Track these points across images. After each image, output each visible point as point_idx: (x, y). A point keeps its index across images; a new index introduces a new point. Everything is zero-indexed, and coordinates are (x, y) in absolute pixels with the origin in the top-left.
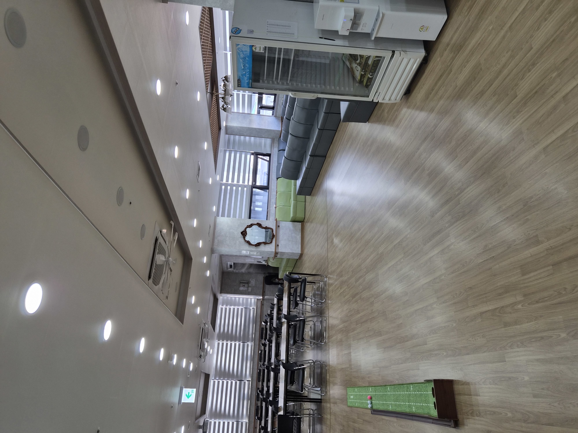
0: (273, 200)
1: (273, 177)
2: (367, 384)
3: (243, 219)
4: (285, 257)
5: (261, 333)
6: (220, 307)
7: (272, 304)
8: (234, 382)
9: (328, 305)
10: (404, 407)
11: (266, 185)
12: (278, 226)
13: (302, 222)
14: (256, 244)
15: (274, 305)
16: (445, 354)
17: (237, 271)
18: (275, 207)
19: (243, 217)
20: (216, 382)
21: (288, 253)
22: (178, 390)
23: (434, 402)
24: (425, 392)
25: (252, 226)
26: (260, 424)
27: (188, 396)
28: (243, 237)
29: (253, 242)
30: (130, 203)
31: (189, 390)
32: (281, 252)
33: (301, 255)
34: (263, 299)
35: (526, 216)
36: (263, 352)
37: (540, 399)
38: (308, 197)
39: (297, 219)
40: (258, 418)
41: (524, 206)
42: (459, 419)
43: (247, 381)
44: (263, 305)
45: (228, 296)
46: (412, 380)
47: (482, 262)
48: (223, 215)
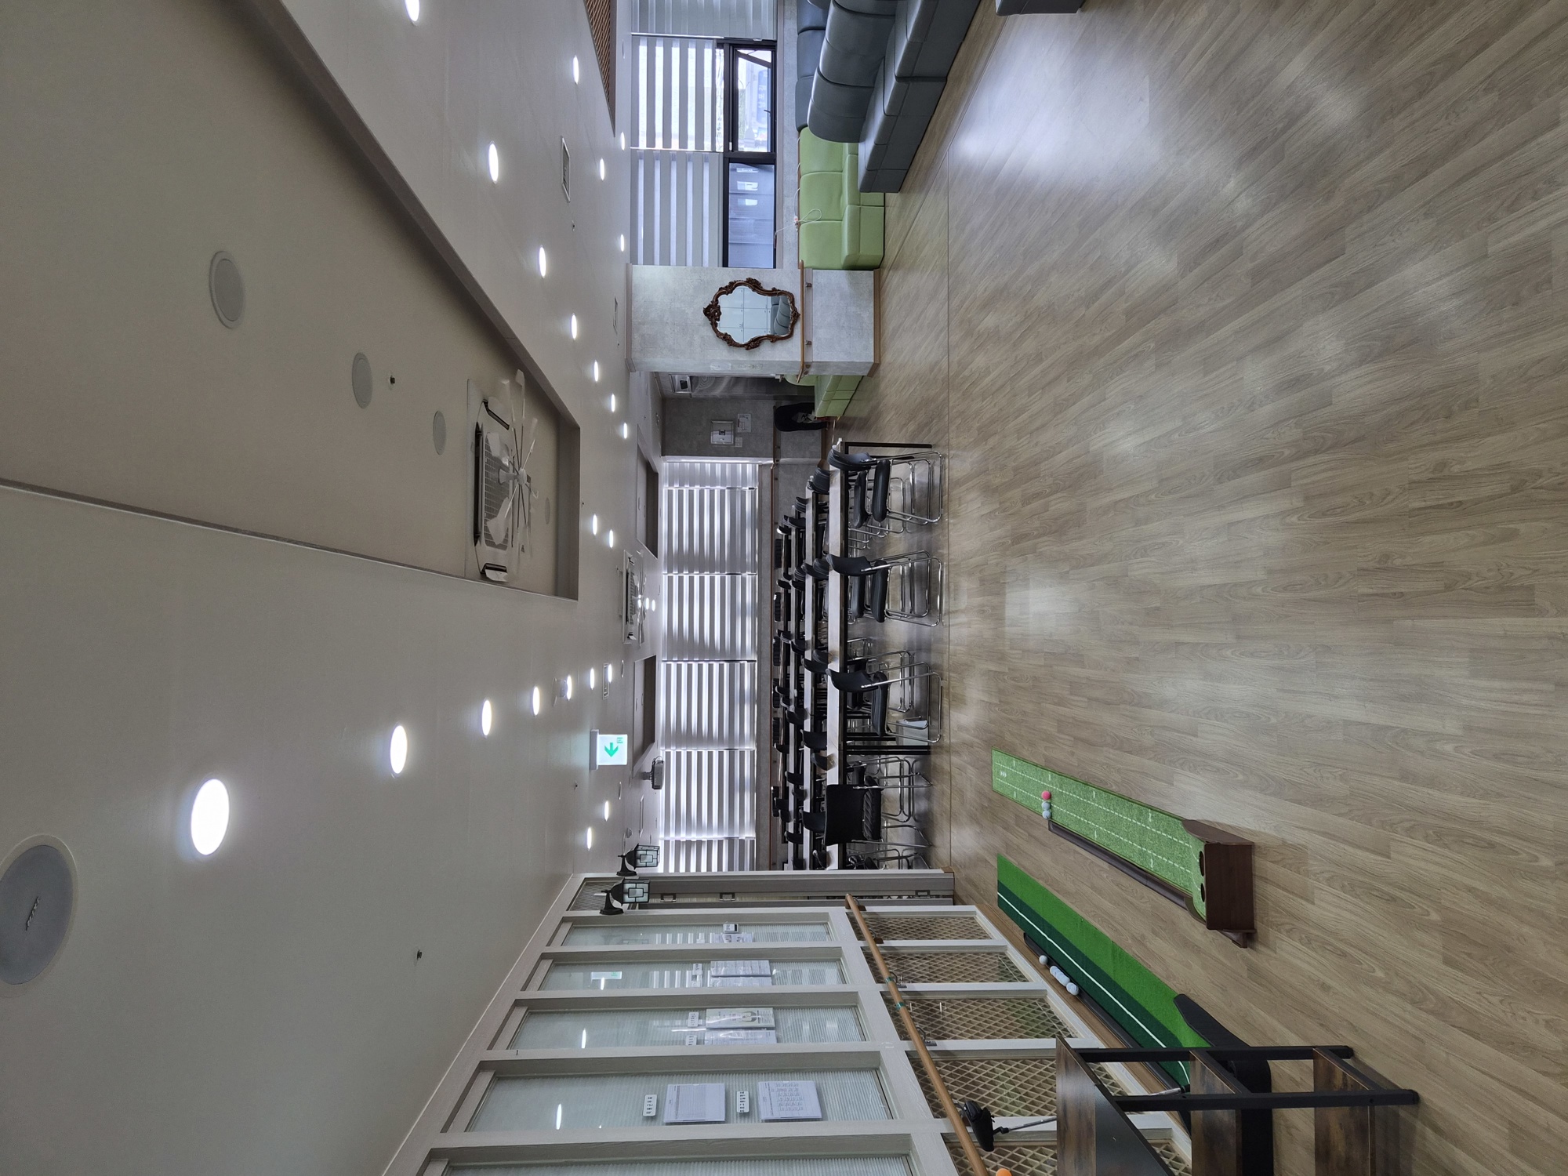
0: (789, 202)
1: (785, 124)
2: (1042, 762)
3: (707, 269)
4: (830, 373)
5: (776, 551)
6: (664, 489)
7: (800, 499)
8: (716, 666)
9: (947, 530)
10: (1129, 849)
11: (764, 149)
12: (807, 286)
13: (876, 268)
14: (750, 342)
15: (806, 504)
16: (1241, 777)
17: (701, 396)
18: (797, 224)
19: (706, 263)
20: (674, 666)
21: (837, 365)
22: (583, 740)
23: (1202, 885)
24: (1182, 840)
25: (734, 289)
26: (785, 768)
27: (611, 751)
28: (712, 324)
29: (741, 338)
30: (392, 381)
31: (612, 738)
32: (820, 362)
33: (875, 367)
34: (777, 465)
35: (1511, 522)
36: (783, 600)
37: (1460, 974)
38: (893, 198)
39: (862, 262)
40: (780, 748)
41: (1515, 489)
42: (1258, 931)
43: (748, 661)
44: (776, 479)
45: (683, 460)
46: (1153, 801)
47: (1368, 595)
48: (649, 260)
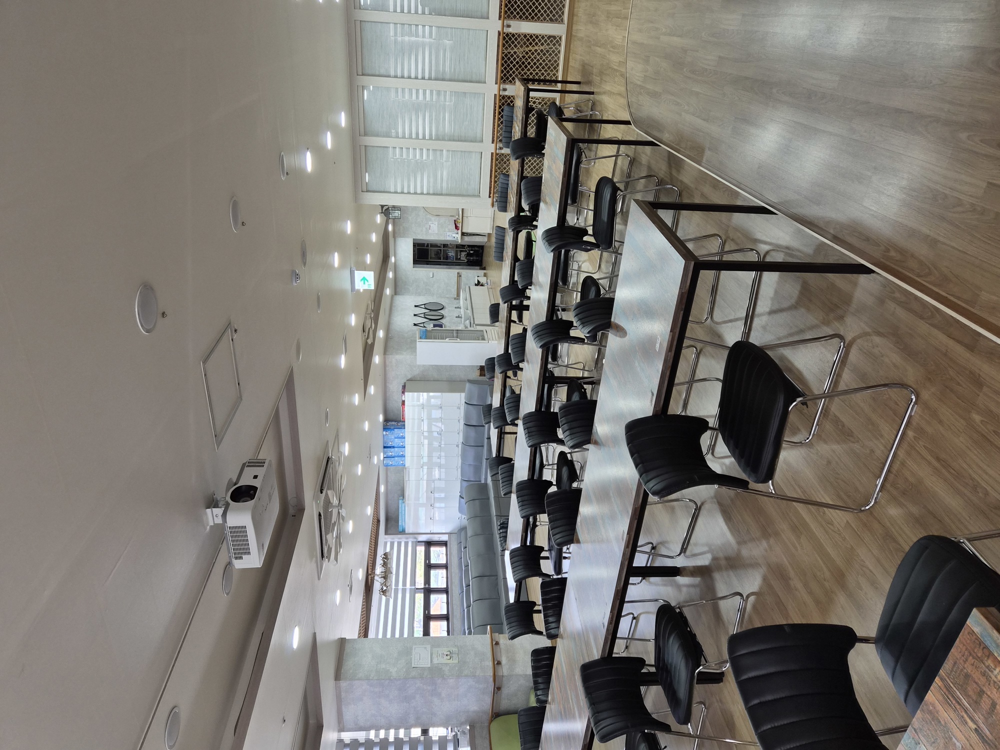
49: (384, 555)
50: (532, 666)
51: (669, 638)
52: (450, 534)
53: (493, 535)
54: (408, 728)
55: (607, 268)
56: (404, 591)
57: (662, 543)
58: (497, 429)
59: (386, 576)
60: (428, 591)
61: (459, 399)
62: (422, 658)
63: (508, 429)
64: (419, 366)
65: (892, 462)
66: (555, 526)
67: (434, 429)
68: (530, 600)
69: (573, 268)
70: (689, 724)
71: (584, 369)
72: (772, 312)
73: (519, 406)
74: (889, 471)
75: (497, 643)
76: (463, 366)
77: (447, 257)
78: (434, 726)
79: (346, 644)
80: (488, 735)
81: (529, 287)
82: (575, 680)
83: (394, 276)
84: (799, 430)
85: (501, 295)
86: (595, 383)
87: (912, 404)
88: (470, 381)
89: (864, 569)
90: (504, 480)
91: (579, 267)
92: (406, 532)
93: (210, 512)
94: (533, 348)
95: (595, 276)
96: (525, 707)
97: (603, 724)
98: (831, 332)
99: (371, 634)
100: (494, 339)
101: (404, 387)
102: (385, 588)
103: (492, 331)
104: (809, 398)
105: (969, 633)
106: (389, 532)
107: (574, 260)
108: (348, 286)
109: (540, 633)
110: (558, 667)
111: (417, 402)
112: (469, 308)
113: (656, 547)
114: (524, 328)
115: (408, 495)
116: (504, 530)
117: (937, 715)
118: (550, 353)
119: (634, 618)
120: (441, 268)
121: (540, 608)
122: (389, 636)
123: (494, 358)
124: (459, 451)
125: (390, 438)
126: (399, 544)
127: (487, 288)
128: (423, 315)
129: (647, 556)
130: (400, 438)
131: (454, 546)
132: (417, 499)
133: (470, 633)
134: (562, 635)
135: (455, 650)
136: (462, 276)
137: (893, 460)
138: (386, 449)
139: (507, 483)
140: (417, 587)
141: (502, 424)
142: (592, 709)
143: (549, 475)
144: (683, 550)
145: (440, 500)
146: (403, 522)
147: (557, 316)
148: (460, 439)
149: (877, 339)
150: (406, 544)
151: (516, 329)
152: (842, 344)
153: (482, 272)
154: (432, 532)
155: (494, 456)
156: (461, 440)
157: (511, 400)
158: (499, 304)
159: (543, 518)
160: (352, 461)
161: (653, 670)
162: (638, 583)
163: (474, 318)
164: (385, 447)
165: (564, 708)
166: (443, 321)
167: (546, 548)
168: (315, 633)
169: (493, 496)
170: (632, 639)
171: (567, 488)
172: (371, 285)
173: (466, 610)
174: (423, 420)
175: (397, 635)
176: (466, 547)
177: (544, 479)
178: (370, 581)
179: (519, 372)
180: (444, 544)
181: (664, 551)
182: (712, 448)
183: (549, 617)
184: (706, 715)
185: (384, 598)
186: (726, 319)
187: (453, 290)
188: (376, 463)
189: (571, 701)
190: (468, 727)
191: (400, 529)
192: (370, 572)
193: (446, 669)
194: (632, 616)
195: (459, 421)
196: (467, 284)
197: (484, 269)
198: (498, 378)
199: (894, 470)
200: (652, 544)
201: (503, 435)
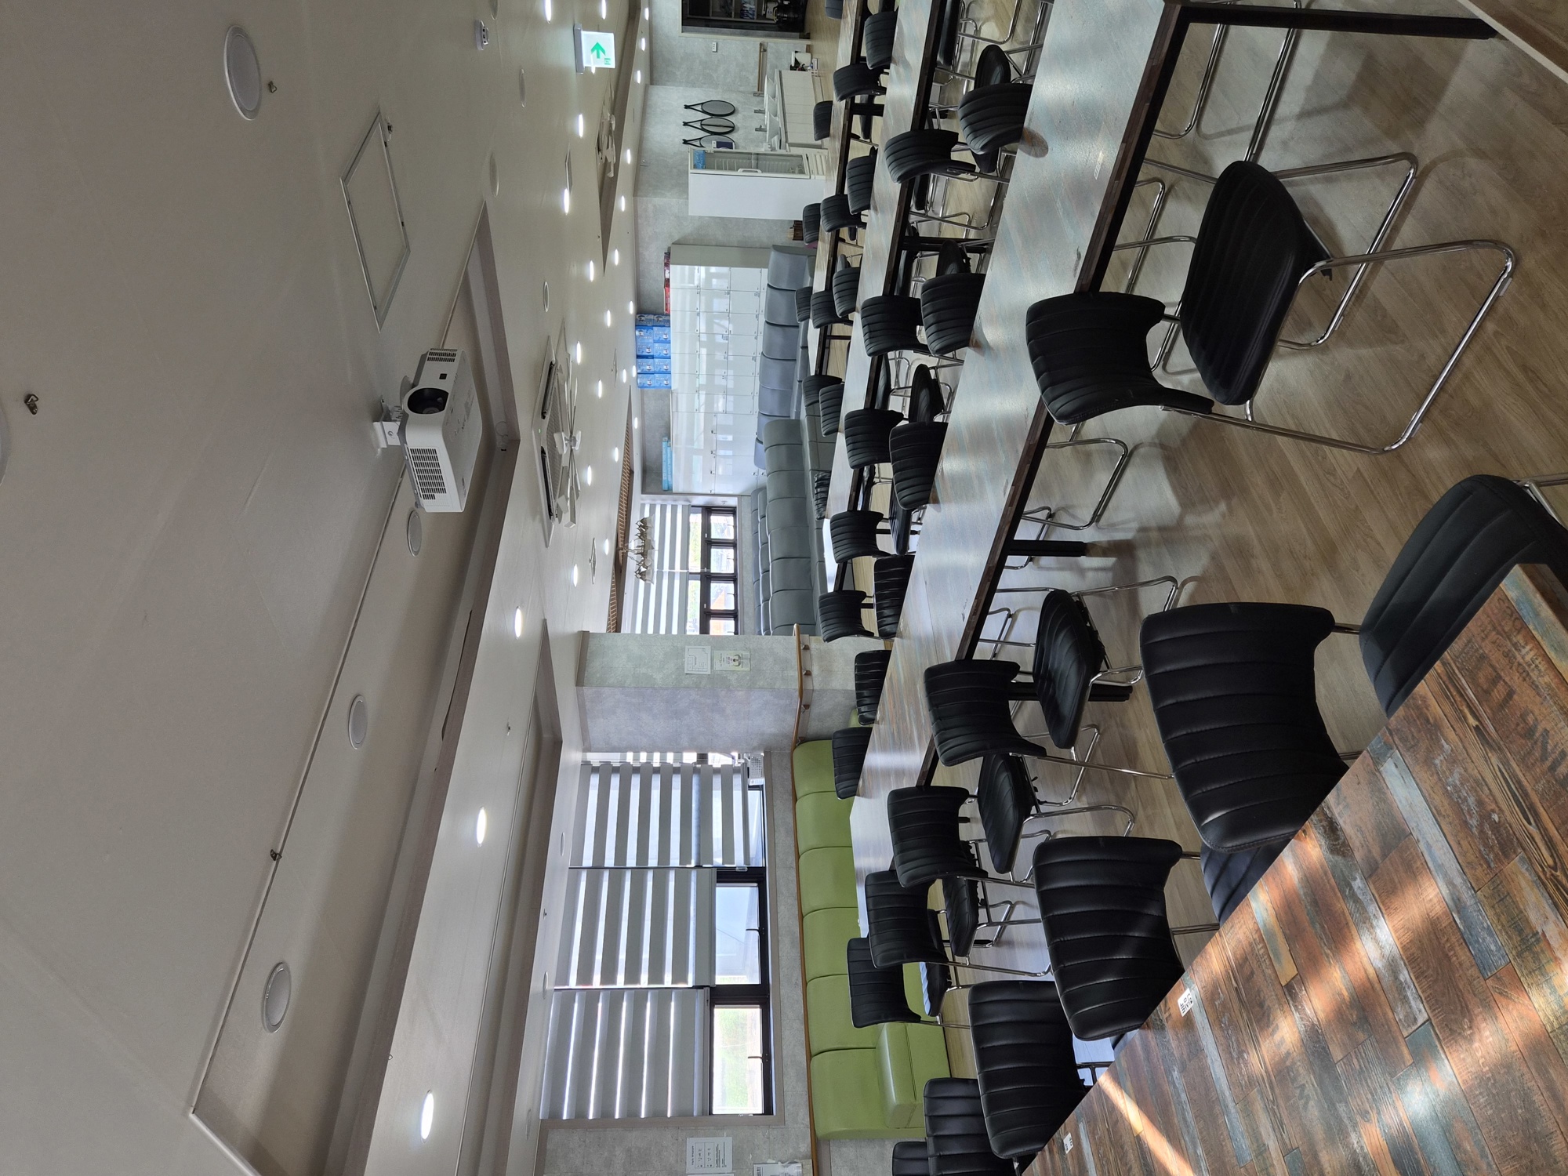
49: (642, 521)
50: (856, 675)
51: (1057, 636)
52: (740, 496)
53: (805, 498)
54: (678, 752)
55: (1027, 33)
56: (672, 576)
57: (1065, 509)
58: (819, 329)
59: (645, 552)
60: (707, 579)
61: (757, 278)
62: (698, 662)
63: (838, 329)
64: (693, 218)
65: (1451, 374)
66: (903, 477)
67: (717, 329)
68: (857, 589)
69: (967, 32)
70: (1073, 748)
71: (969, 226)
72: (1305, 115)
73: (857, 289)
74: (1441, 388)
75: (807, 648)
76: (766, 220)
77: (742, 13)
78: (714, 751)
79: (590, 639)
80: (790, 765)
81: (885, 70)
82: (916, 691)
83: (648, 48)
84: (1310, 324)
85: (835, 83)
86: (984, 249)
87: (1505, 276)
88: (777, 248)
89: (1369, 539)
90: (828, 411)
91: (978, 31)
92: (674, 491)
93: (380, 427)
94: (887, 184)
95: (1004, 48)
96: (842, 727)
97: (952, 743)
98: (1395, 149)
99: (626, 628)
100: (820, 172)
101: (668, 255)
102: (643, 569)
103: (818, 157)
104: (1336, 261)
105: (1499, 599)
106: (647, 491)
107: (969, 17)
108: (571, 62)
109: (870, 634)
110: (893, 675)
111: (689, 283)
112: (779, 113)
113: (1054, 514)
114: (873, 148)
115: (677, 435)
116: (823, 489)
117: (1426, 711)
118: (914, 192)
119: (1010, 616)
120: (731, 34)
121: (873, 601)
122: (650, 631)
123: (819, 204)
124: (756, 367)
125: (646, 341)
126: (663, 508)
127: (811, 74)
128: (698, 125)
129: (1040, 525)
130: (662, 342)
131: (746, 514)
132: (690, 440)
133: (768, 634)
134: (901, 632)
135: (746, 653)
136: (769, 50)
137: (1453, 370)
138: (640, 360)
139: (831, 416)
140: (690, 571)
141: (827, 320)
142: (937, 725)
143: (898, 404)
144: (1096, 517)
145: (726, 445)
146: (669, 476)
147: (931, 124)
148: (759, 347)
149: (1472, 163)
150: (674, 508)
151: (859, 150)
152: (1412, 171)
153: (803, 43)
154: (713, 492)
155: (813, 373)
156: (760, 349)
157: (844, 278)
158: (830, 103)
159: (886, 470)
160: (588, 373)
161: (1030, 679)
162: (1022, 567)
163: (786, 133)
164: (638, 357)
165: (898, 728)
166: (734, 136)
167: (886, 515)
168: (545, 622)
169: (808, 440)
170: (1006, 642)
171: (926, 420)
172: (608, 59)
173: (762, 605)
174: (698, 314)
175: (662, 631)
176: (765, 517)
177: (890, 409)
178: (621, 558)
179: (860, 230)
180: (732, 511)
181: (1065, 519)
182: (1165, 357)
183: (884, 608)
184: (1099, 742)
185: (642, 582)
186: (1223, 129)
187: (751, 78)
188: (625, 380)
189: (908, 719)
190: (763, 754)
191: (665, 486)
192: (620, 546)
193: (733, 678)
194: (1007, 612)
195: (757, 317)
196: (777, 67)
197: (808, 37)
198: (824, 241)
199: (1450, 388)
200: (1049, 509)
201: (827, 341)
